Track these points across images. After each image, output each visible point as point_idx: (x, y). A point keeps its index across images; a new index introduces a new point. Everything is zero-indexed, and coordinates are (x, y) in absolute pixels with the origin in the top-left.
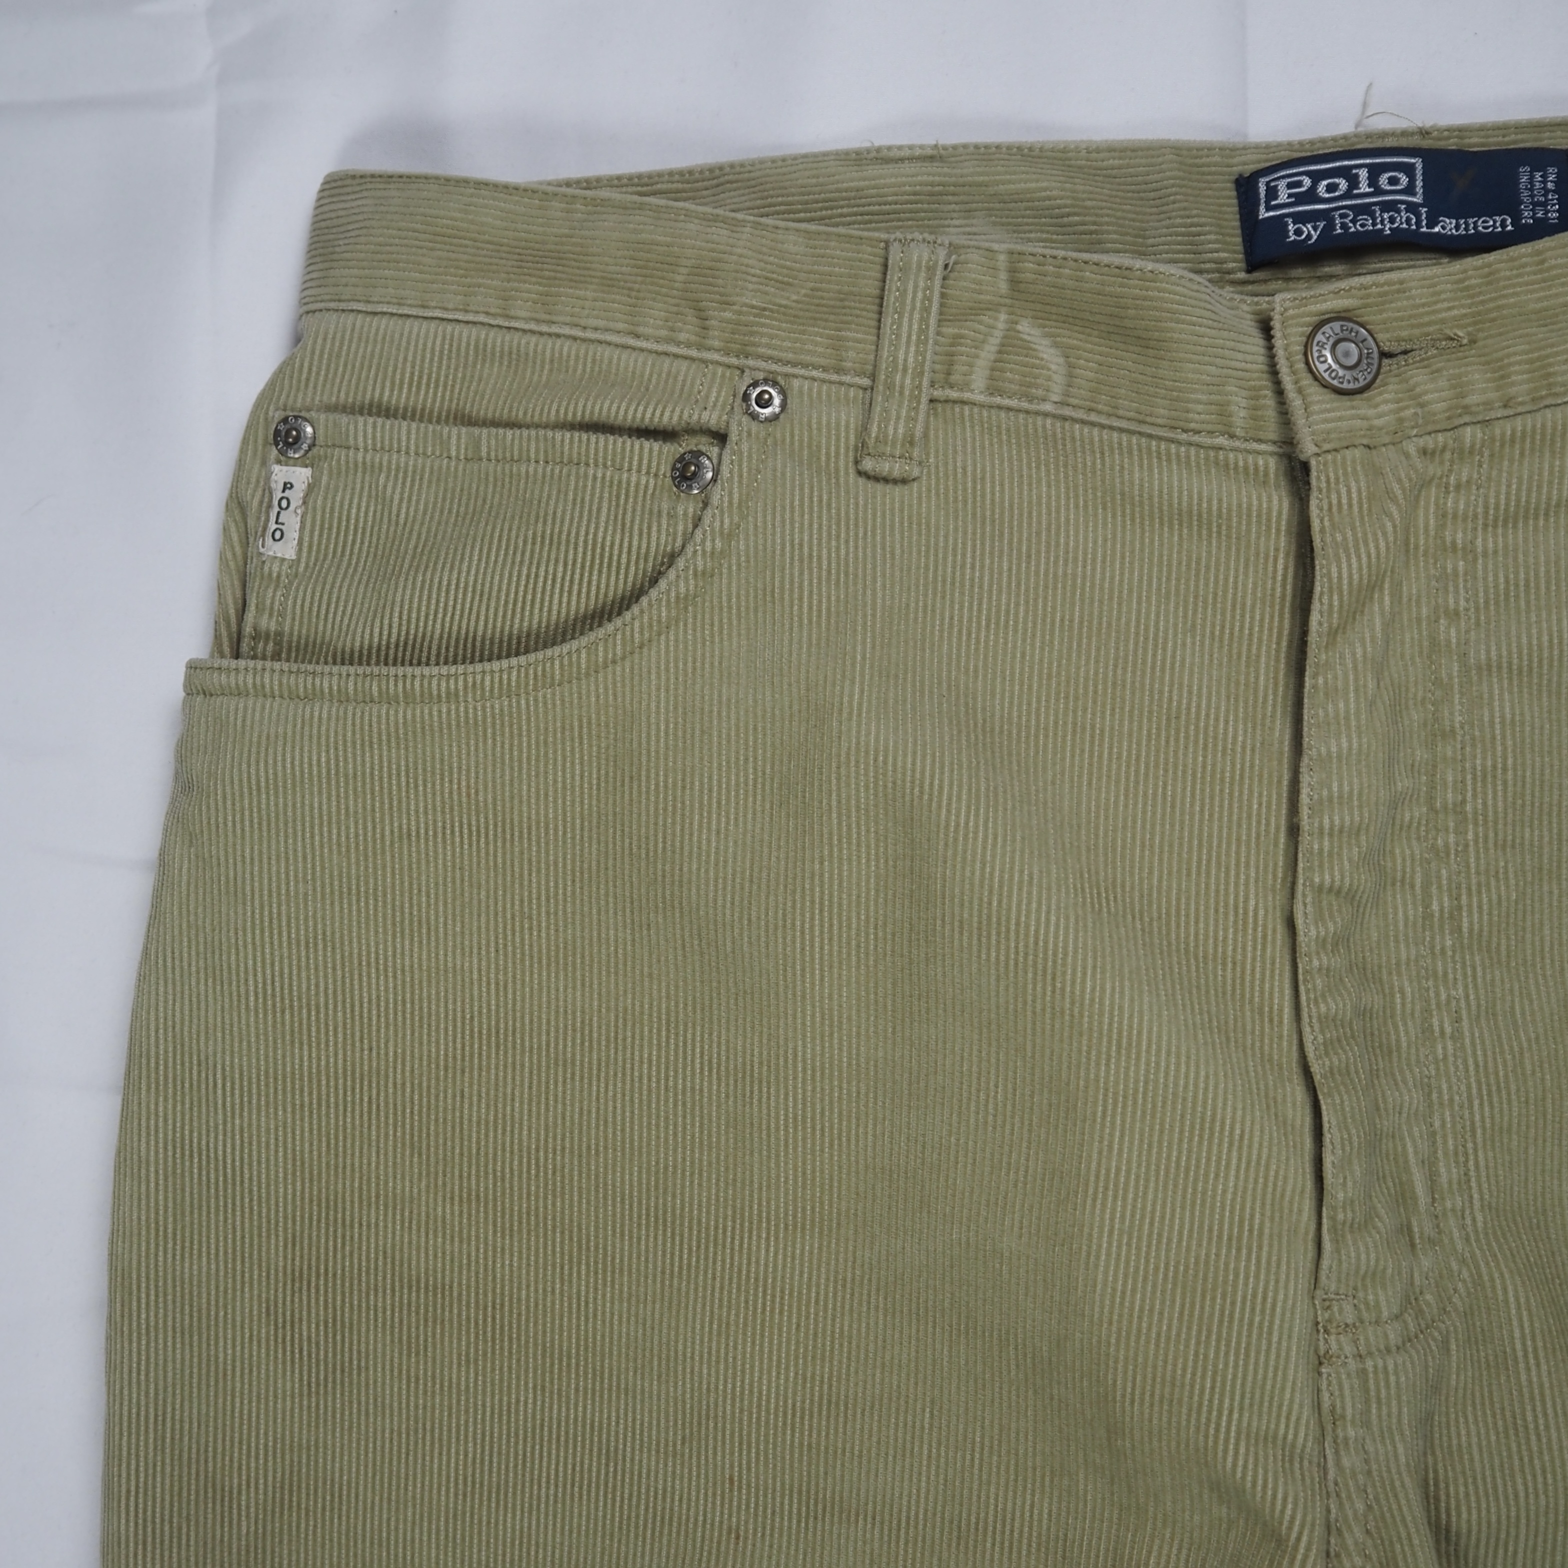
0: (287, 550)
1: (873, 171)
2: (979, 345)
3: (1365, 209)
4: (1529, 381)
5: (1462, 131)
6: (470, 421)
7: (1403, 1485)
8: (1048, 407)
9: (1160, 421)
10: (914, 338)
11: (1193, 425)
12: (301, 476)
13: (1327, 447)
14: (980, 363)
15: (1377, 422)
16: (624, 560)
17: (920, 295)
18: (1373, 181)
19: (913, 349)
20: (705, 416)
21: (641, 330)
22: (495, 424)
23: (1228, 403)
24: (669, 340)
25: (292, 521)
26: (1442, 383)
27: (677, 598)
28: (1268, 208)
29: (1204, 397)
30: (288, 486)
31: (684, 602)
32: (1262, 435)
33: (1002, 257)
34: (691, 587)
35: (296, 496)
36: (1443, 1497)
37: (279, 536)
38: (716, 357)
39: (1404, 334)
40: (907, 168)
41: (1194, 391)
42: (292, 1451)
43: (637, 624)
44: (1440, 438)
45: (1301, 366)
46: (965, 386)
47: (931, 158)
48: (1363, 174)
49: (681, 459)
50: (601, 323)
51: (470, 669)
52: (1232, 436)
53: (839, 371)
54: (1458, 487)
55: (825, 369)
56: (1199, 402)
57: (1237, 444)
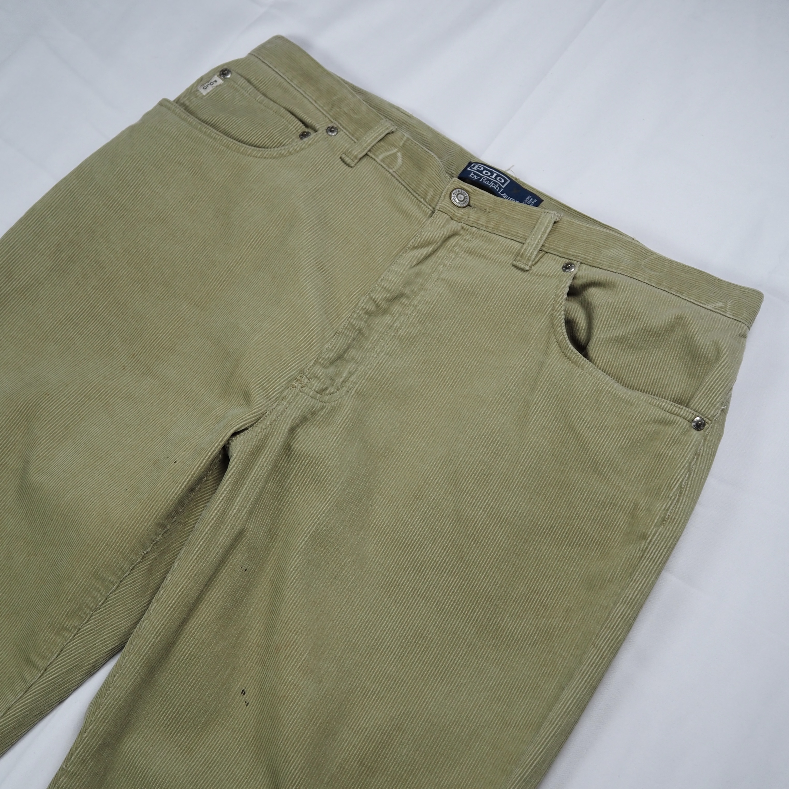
0: (204, 92)
1: (394, 110)
2: (386, 150)
3: (490, 181)
4: (494, 225)
5: (524, 184)
6: (265, 95)
7: (288, 423)
8: (391, 171)
9: (412, 187)
10: (373, 137)
11: (418, 192)
12: (220, 81)
13: (441, 209)
14: (384, 154)
15: (456, 214)
16: (275, 141)
17: (381, 131)
18: (496, 177)
19: (371, 139)
20: (317, 125)
21: (318, 102)
22: (271, 100)
23: (429, 192)
24: (322, 108)
25: (210, 88)
26: (476, 215)
27: (280, 153)
28: (470, 168)
29: (424, 187)
30: (216, 81)
31: (282, 156)
32: (432, 204)
33: (405, 138)
34: (285, 154)
35: (215, 84)
36: (295, 439)
37: (205, 88)
38: (329, 116)
39: (477, 204)
40: (402, 114)
41: (423, 184)
42: (35, 281)
43: (267, 153)
44: (468, 227)
45: (449, 192)
46: (377, 157)
47: (409, 116)
48: (495, 175)
49: (304, 132)
50: (310, 95)
51: (223, 136)
52: (425, 201)
53: (353, 135)
54: (465, 240)
55: (350, 133)
56: (423, 187)
57: (425, 203)
